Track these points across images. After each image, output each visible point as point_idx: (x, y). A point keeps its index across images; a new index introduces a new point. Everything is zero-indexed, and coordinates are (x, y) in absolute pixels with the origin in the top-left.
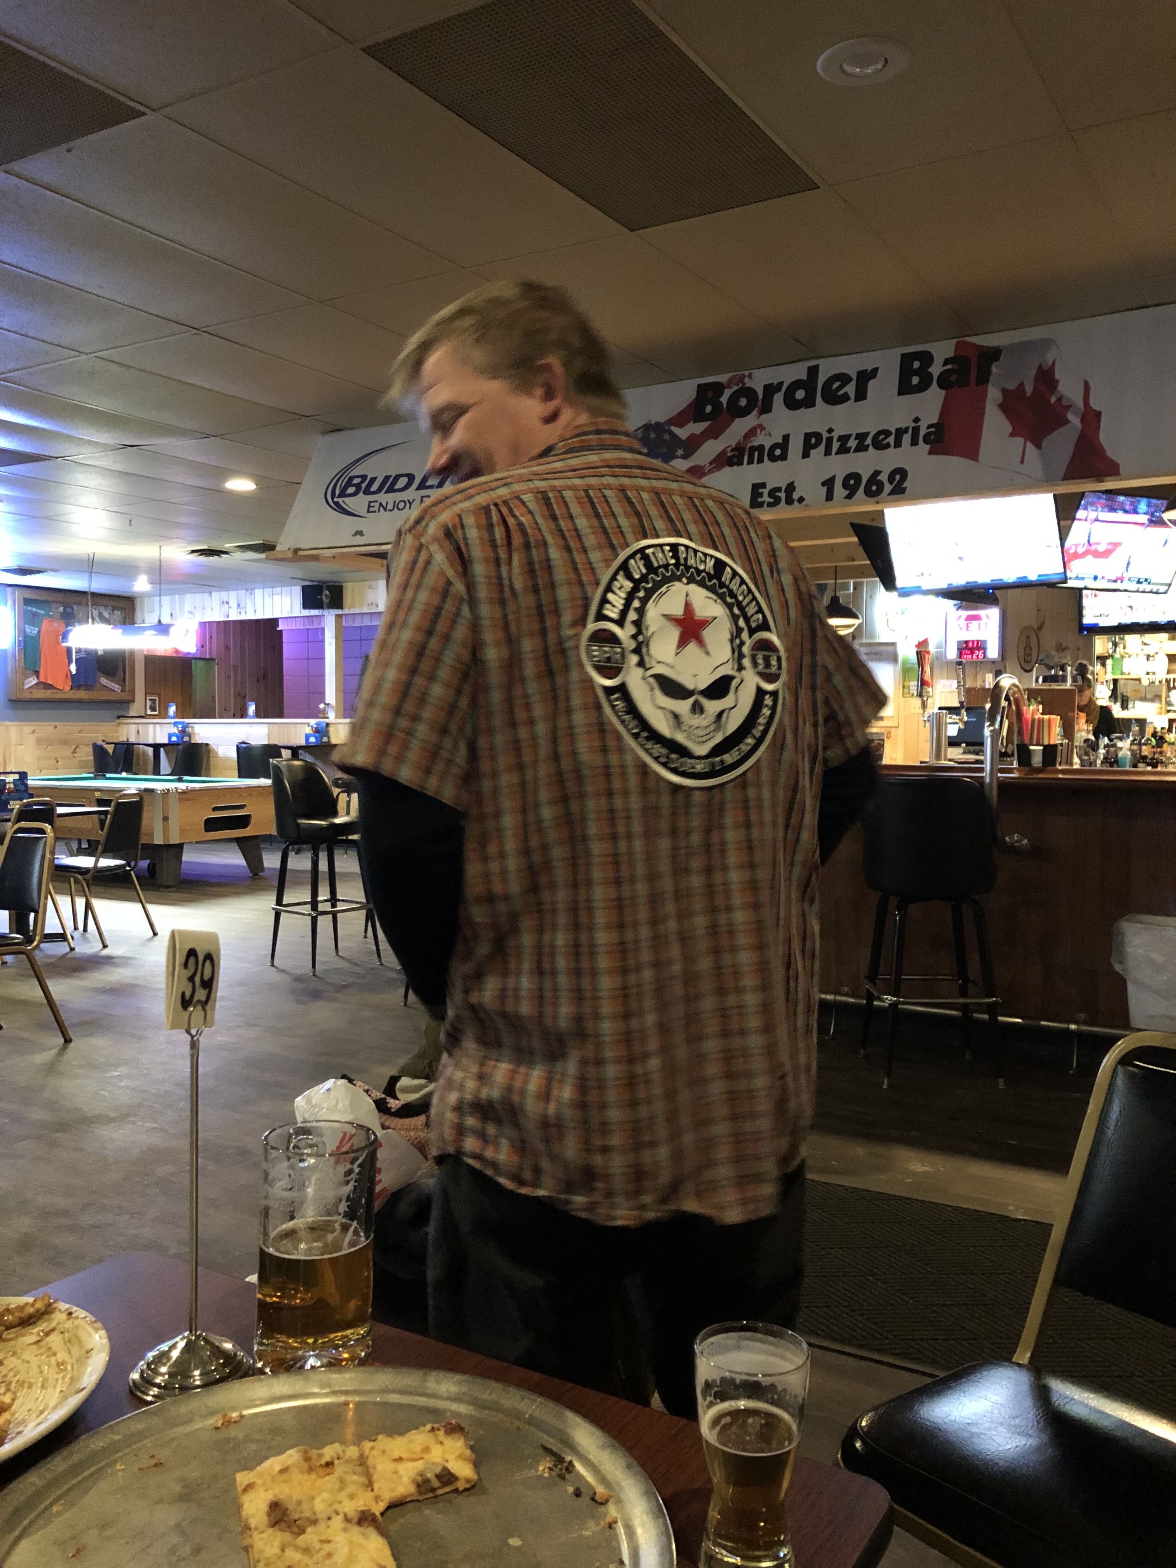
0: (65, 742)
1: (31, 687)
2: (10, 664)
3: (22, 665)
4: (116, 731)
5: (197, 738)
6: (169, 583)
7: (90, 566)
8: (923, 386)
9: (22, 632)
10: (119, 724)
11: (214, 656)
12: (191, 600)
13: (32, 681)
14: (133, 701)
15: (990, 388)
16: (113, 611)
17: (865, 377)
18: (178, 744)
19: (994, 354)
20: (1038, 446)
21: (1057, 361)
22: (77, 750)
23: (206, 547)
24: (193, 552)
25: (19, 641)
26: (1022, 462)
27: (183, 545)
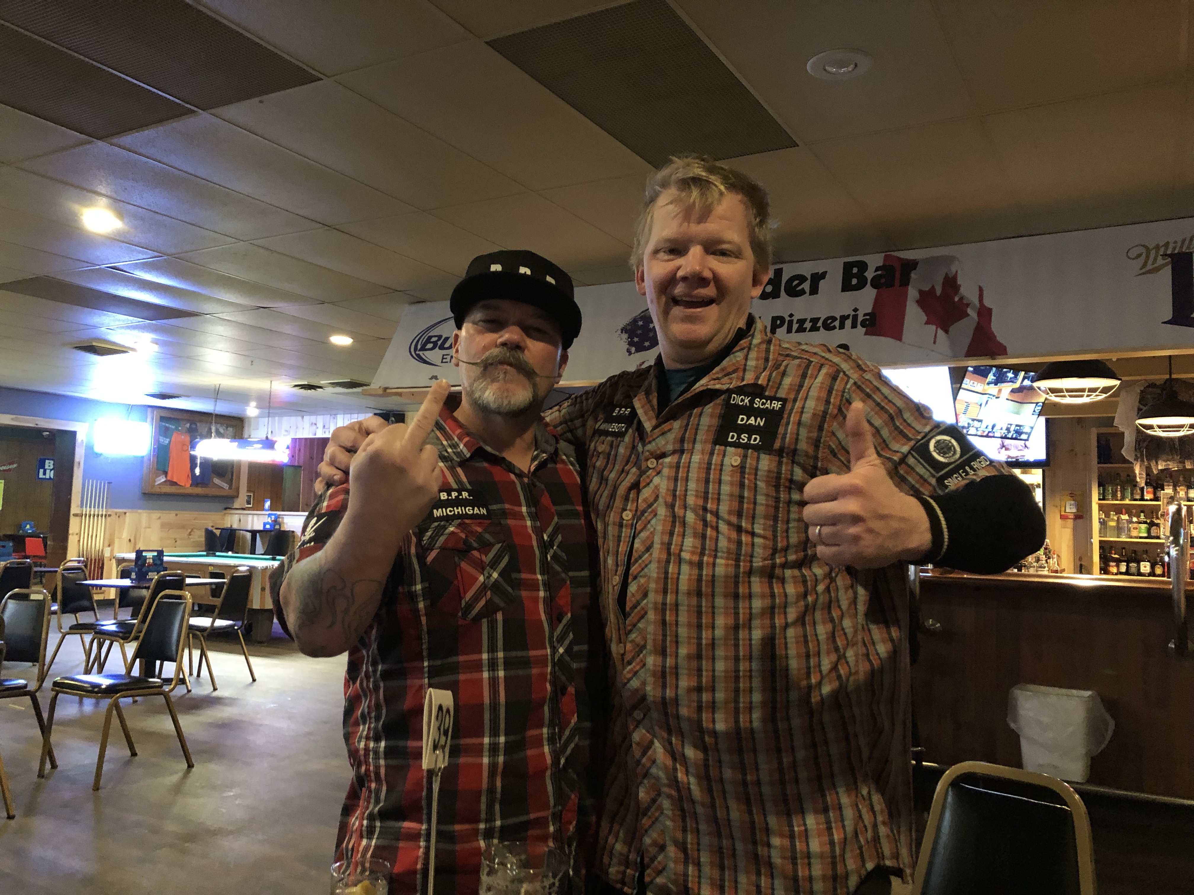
0: (183, 527)
1: (159, 484)
2: (145, 465)
3: (155, 466)
4: (223, 519)
5: (285, 526)
6: (276, 408)
7: (217, 394)
8: (860, 286)
9: (156, 441)
10: (225, 514)
11: (301, 464)
12: (288, 421)
13: (162, 479)
14: (238, 497)
15: (910, 288)
16: (227, 428)
17: (817, 278)
18: (271, 531)
19: (912, 265)
20: (946, 332)
21: (959, 272)
22: (192, 533)
23: (306, 383)
24: (296, 386)
25: (154, 448)
26: (935, 343)
27: (288, 380)
